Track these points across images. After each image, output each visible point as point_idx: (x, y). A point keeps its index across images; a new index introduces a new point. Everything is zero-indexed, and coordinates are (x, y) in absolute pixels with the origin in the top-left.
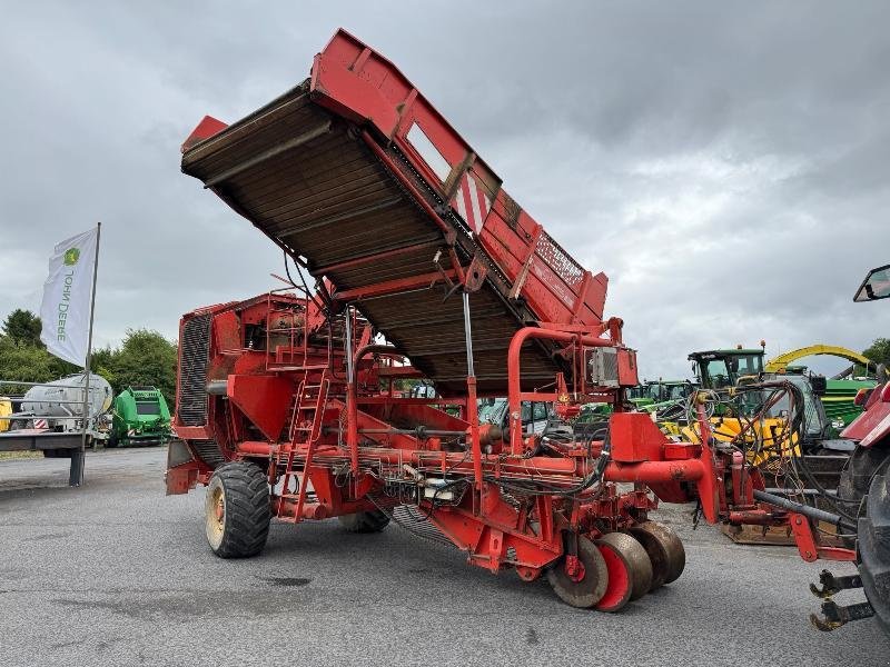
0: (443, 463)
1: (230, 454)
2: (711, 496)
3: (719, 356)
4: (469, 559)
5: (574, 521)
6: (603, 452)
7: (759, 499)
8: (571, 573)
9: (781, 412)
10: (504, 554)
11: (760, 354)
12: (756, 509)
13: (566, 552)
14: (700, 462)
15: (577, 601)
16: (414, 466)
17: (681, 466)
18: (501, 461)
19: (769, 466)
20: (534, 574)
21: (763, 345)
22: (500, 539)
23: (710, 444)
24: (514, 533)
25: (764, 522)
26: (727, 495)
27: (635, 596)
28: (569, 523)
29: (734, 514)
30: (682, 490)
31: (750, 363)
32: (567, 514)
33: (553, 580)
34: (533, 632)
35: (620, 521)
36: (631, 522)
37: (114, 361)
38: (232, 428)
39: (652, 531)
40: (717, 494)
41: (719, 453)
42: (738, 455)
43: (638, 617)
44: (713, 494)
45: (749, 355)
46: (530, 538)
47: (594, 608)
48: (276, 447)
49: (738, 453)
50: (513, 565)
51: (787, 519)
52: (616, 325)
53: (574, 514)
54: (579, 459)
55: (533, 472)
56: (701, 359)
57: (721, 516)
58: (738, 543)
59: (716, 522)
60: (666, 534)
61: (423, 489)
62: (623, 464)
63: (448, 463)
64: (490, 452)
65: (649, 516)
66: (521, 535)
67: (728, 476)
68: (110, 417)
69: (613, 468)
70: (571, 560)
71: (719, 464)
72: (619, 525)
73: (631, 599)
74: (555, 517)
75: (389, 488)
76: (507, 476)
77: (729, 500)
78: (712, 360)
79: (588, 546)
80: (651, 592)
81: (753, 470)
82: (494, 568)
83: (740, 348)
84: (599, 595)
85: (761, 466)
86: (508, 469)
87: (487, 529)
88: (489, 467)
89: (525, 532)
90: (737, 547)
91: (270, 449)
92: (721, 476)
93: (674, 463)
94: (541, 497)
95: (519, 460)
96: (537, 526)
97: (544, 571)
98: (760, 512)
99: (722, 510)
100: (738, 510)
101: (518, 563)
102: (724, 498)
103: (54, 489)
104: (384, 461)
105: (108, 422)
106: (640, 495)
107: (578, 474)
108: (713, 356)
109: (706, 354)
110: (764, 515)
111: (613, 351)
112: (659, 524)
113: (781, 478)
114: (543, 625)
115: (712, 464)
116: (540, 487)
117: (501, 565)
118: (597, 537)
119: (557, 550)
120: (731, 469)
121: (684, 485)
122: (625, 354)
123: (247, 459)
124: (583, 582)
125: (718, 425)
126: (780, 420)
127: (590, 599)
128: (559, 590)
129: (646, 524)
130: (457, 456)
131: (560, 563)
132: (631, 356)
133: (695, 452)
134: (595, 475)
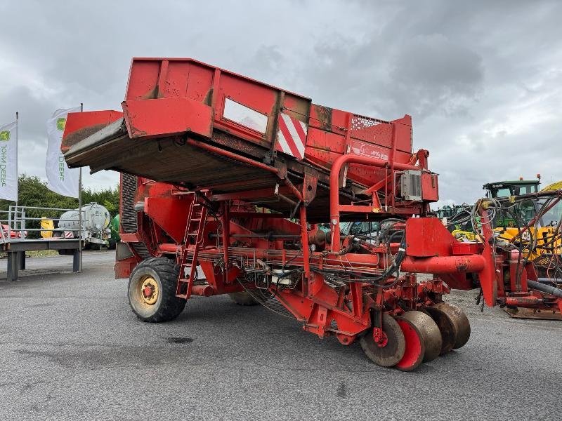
0: (284, 258)
1: (153, 252)
2: (491, 285)
3: (506, 185)
4: (304, 327)
5: (378, 301)
6: (400, 249)
7: (532, 287)
8: (377, 340)
9: (552, 222)
10: (328, 324)
11: (537, 184)
12: (530, 295)
13: (373, 325)
14: (482, 257)
15: (382, 362)
16: (264, 260)
17: (466, 260)
18: (323, 256)
19: (541, 262)
20: (350, 339)
21: (539, 177)
22: (325, 313)
23: (491, 243)
24: (334, 309)
25: (535, 306)
26: (505, 284)
27: (427, 359)
28: (375, 304)
29: (510, 299)
30: (467, 279)
31: (528, 190)
32: (374, 297)
33: (364, 345)
34: (343, 386)
35: (419, 302)
36: (428, 302)
37: (114, 197)
38: (154, 235)
39: (445, 310)
40: (495, 282)
41: (499, 251)
42: (515, 253)
43: (429, 375)
44: (492, 284)
45: (528, 184)
46: (347, 313)
47: (394, 367)
48: (179, 247)
49: (516, 251)
50: (335, 333)
51: (556, 304)
52: (423, 155)
53: (379, 296)
54: (381, 255)
55: (346, 265)
56: (492, 188)
57: (498, 302)
58: (514, 318)
59: (494, 305)
60: (456, 312)
61: (270, 277)
62: (416, 259)
63: (286, 258)
64: (314, 249)
65: (443, 298)
66: (340, 311)
67: (506, 269)
68: (109, 231)
69: (408, 262)
70: (377, 331)
71: (498, 259)
72: (419, 305)
73: (423, 362)
74: (364, 298)
75: (248, 275)
76: (328, 267)
77: (506, 288)
78: (500, 188)
79: (390, 321)
80: (441, 355)
81: (527, 264)
82: (321, 334)
83: (521, 179)
84: (398, 357)
85: (535, 261)
86: (329, 263)
87: (316, 307)
88: (316, 261)
89: (343, 309)
90: (513, 320)
91: (177, 248)
92: (500, 269)
93: (459, 258)
94: (353, 284)
95: (337, 256)
96: (351, 305)
97: (357, 338)
98: (533, 298)
99: (499, 296)
100: (514, 296)
101: (337, 332)
102: (502, 287)
103: (64, 274)
104: (245, 257)
105: (107, 234)
106: (436, 283)
107: (381, 266)
108: (501, 185)
109: (495, 184)
110: (535, 301)
111: (418, 173)
112: (451, 305)
113: (552, 271)
114: (353, 380)
115: (491, 258)
116: (352, 276)
117: (325, 332)
118: (399, 314)
119: (366, 323)
120: (508, 263)
121: (469, 275)
122: (428, 176)
123: (164, 255)
124: (387, 347)
125: (502, 232)
126: (550, 228)
127: (392, 361)
128: (368, 353)
129: (441, 304)
130: (292, 253)
131: (369, 333)
132: (433, 178)
133: (478, 249)
134: (393, 267)
